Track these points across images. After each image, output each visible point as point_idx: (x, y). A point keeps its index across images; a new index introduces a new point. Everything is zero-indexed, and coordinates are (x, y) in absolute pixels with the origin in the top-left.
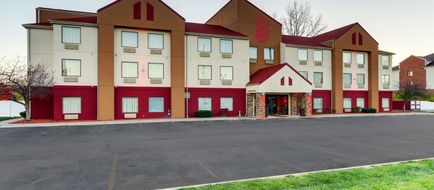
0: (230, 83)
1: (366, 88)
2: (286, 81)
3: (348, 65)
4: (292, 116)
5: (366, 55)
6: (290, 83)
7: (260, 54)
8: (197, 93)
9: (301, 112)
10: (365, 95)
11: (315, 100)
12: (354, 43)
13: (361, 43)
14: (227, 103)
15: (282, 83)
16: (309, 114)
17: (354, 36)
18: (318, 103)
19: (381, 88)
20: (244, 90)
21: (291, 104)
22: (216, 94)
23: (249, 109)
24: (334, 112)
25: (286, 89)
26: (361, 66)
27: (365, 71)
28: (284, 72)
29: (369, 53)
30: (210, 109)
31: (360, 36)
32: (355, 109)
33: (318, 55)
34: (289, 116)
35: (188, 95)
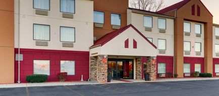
0: (71, 45)
1: (202, 56)
2: (131, 44)
3: (188, 34)
4: (137, 80)
5: (203, 26)
6: (135, 46)
7: (107, 19)
8: (31, 55)
9: (146, 76)
10: (202, 61)
11: (159, 65)
12: (193, 14)
13: (199, 15)
14: (68, 67)
15: (127, 45)
16: (153, 79)
17: (193, 7)
18: (162, 68)
19: (214, 56)
20: (88, 53)
21: (137, 69)
22: (55, 57)
23: (92, 74)
24: (176, 76)
25: (130, 52)
26: (198, 36)
27: (202, 40)
28: (128, 34)
29: (205, 23)
30: (48, 74)
31: (199, 9)
32: (193, 74)
33: (162, 23)
34: (134, 81)
35: (20, 57)
